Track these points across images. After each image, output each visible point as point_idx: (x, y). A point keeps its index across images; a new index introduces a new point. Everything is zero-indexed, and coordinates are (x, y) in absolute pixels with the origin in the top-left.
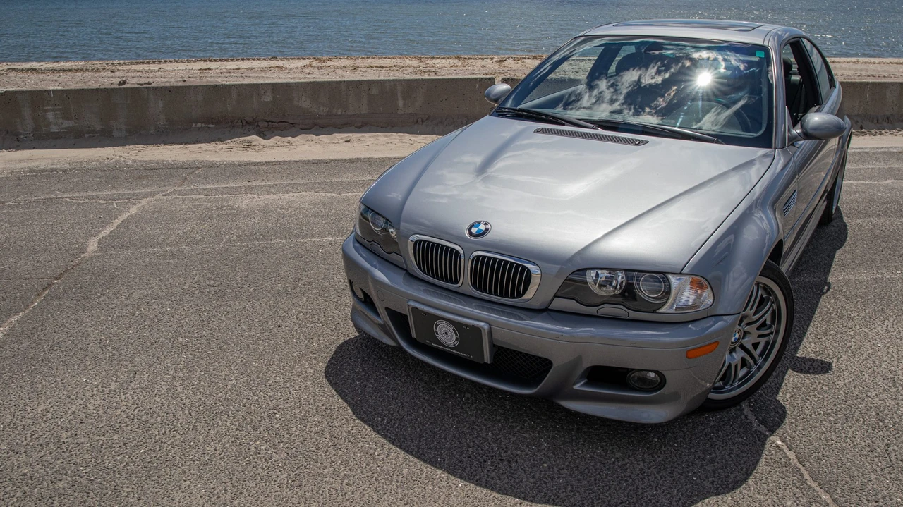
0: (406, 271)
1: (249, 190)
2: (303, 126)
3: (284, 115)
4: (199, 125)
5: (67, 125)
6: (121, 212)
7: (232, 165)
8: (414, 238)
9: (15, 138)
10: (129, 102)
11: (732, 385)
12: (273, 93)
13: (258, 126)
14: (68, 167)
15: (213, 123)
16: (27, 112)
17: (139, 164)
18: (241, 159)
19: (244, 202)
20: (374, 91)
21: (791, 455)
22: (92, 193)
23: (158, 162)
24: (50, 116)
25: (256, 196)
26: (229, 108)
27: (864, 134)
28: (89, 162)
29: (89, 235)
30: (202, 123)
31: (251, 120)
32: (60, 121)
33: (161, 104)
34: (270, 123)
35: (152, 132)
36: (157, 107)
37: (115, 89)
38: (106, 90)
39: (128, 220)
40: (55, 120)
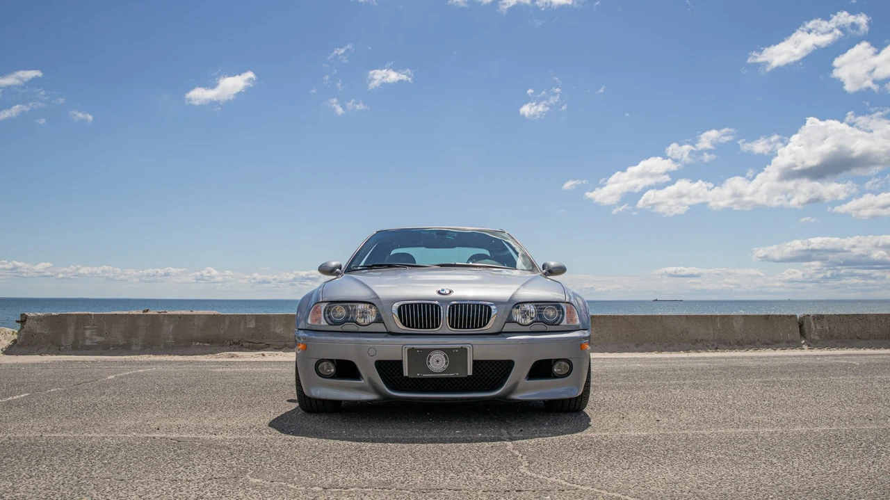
1: (226, 367)
3: (262, 338)
4: (198, 344)
5: (99, 340)
6: (132, 371)
7: (217, 362)
9: (58, 348)
10: (148, 324)
12: (256, 321)
13: (242, 345)
14: (95, 360)
15: (208, 343)
16: (71, 330)
17: (148, 360)
18: (224, 360)
19: (219, 370)
22: (112, 367)
24: (88, 333)
25: (229, 369)
26: (222, 332)
27: (718, 351)
29: (109, 375)
30: (200, 343)
31: (236, 340)
32: (94, 337)
33: (172, 327)
34: (251, 344)
35: (162, 347)
36: (168, 329)
37: (140, 315)
38: (133, 315)
39: (136, 372)
40: (90, 336)
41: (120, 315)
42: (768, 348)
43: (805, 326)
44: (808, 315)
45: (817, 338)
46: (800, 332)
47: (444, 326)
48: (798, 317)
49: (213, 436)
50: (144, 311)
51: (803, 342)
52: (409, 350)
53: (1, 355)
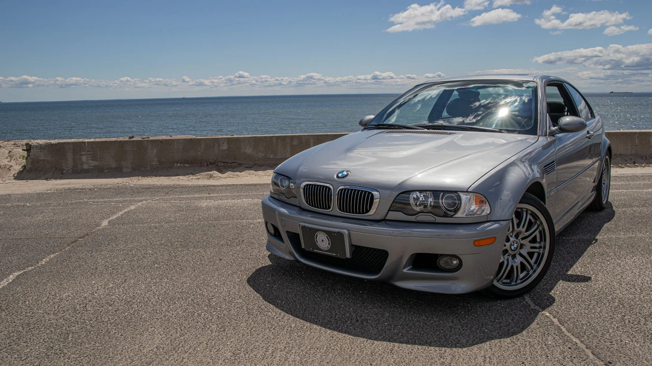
0: (300, 207)
1: (210, 198)
2: (247, 166)
3: (235, 158)
4: (179, 165)
5: (94, 164)
6: (124, 208)
7: (199, 186)
8: (304, 184)
9: (61, 172)
10: (135, 149)
11: (516, 282)
12: (228, 144)
13: (218, 165)
14: (92, 187)
15: (188, 164)
16: (70, 156)
17: (138, 186)
18: (205, 184)
19: (204, 204)
20: (295, 143)
21: (555, 320)
22: (106, 200)
23: (150, 185)
24: (84, 158)
25: (213, 201)
26: (199, 154)
28: (107, 185)
29: (104, 218)
30: (181, 164)
31: (213, 161)
32: (90, 162)
33: (155, 151)
34: (225, 164)
35: (148, 169)
36: (153, 152)
37: (127, 141)
38: (121, 142)
39: (128, 212)
40: (87, 161)
41: (109, 142)
50: (130, 138)
53: (14, 181)
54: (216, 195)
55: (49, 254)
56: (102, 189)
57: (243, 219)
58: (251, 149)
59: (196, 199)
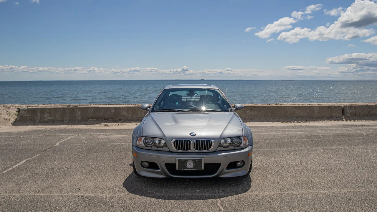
1: (104, 135)
2: (123, 120)
3: (118, 117)
4: (91, 119)
5: (50, 119)
6: (65, 138)
7: (100, 129)
9: (34, 122)
10: (70, 112)
12: (115, 110)
13: (109, 120)
14: (50, 129)
15: (95, 119)
16: (39, 115)
17: (71, 129)
18: (103, 128)
19: (101, 137)
22: (57, 135)
23: (77, 128)
24: (46, 116)
26: (101, 114)
27: (307, 122)
28: (56, 128)
29: (56, 142)
30: (92, 119)
31: (107, 118)
32: (48, 117)
33: (80, 113)
34: (113, 119)
35: (76, 121)
36: (79, 113)
37: (66, 108)
38: (64, 108)
39: (67, 140)
40: (47, 117)
42: (328, 120)
43: (345, 111)
44: (347, 106)
45: (350, 115)
46: (343, 113)
47: (193, 150)
48: (342, 106)
49: (102, 195)
50: (68, 106)
51: (343, 117)
52: (179, 160)
53: (12, 126)
54: (107, 133)
55: (36, 154)
56: (54, 131)
57: (116, 143)
58: (126, 113)
59: (97, 135)
